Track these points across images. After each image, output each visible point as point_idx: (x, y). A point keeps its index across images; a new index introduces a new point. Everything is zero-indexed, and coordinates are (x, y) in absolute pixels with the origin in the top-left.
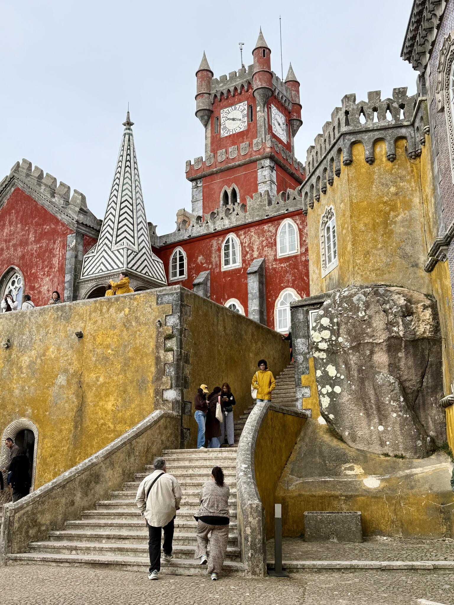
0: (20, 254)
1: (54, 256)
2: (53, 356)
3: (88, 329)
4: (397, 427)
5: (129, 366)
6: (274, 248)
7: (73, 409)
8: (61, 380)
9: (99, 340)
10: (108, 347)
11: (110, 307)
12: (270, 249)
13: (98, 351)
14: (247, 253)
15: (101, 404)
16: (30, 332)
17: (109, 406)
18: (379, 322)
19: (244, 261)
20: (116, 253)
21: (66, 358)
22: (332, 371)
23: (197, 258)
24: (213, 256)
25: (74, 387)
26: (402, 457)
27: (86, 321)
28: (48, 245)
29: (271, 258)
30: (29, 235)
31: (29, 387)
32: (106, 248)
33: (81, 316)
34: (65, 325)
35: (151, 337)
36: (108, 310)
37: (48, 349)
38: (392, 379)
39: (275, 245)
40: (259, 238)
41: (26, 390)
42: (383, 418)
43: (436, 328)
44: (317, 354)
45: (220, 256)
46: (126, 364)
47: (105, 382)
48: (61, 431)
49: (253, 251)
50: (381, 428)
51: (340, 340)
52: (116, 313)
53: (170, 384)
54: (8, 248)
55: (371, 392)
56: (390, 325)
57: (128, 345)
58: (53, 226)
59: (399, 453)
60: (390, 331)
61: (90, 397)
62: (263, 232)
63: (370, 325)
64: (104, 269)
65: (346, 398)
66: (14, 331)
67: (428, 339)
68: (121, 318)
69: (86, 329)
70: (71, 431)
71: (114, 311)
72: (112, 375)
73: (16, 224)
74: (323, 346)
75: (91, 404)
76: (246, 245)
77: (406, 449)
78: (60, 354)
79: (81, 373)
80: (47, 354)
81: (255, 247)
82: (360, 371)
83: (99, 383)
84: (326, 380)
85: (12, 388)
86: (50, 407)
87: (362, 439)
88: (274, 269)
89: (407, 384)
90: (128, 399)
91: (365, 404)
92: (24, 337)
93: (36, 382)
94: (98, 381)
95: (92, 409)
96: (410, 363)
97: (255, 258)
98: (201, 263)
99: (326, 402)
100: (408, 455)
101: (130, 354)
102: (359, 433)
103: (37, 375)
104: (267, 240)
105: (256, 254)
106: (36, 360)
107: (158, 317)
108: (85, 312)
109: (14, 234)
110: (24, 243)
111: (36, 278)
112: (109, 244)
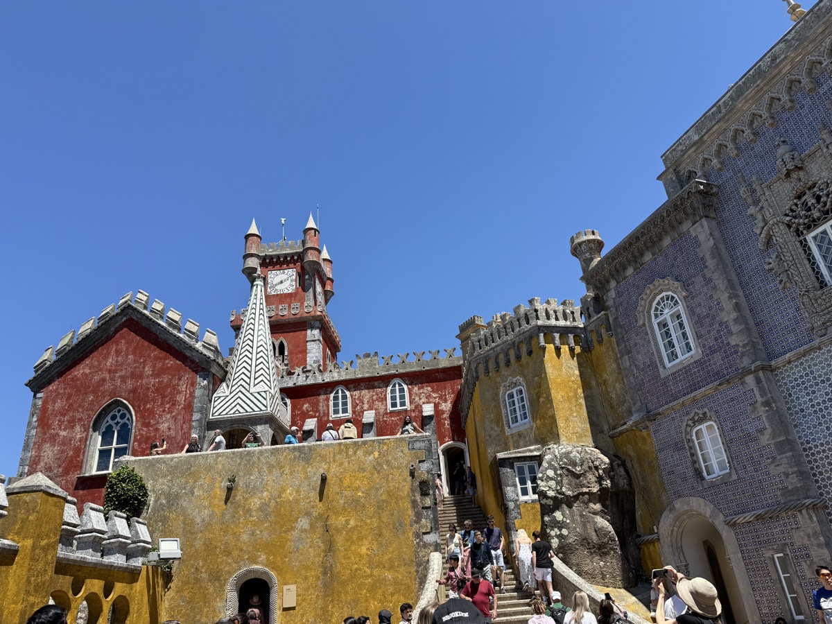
0: (130, 387)
1: (179, 392)
2: (291, 499)
3: (333, 472)
4: (615, 563)
5: (383, 509)
6: (384, 402)
7: (319, 555)
8: (303, 523)
9: (346, 482)
10: (357, 489)
11: (357, 449)
12: (381, 403)
13: (346, 493)
14: (357, 405)
15: (353, 547)
16: (259, 472)
18: (592, 476)
19: (354, 412)
20: (256, 395)
21: (308, 501)
22: (558, 516)
23: (302, 406)
24: (321, 405)
25: (320, 530)
27: (329, 463)
28: (170, 380)
29: (382, 411)
30: (144, 368)
31: (261, 532)
32: (243, 390)
33: (324, 458)
34: (304, 466)
35: (405, 480)
36: (355, 452)
37: (284, 490)
38: (606, 523)
39: (386, 400)
40: (369, 393)
41: (257, 534)
42: (603, 555)
43: (630, 482)
45: (328, 406)
46: (380, 506)
47: (357, 526)
48: (306, 578)
49: (363, 404)
50: (602, 564)
51: (564, 489)
52: (365, 456)
53: (429, 527)
54: (112, 379)
55: (594, 535)
56: (600, 479)
57: (381, 488)
60: (601, 484)
62: (374, 387)
63: (585, 477)
64: (242, 410)
65: (572, 539)
66: (238, 471)
67: (626, 491)
68: (370, 461)
69: (331, 470)
70: (319, 578)
71: (361, 454)
72: (364, 519)
73: (127, 356)
74: (551, 494)
75: (342, 549)
76: (356, 397)
78: (299, 495)
79: (326, 516)
80: (283, 496)
81: (366, 401)
82: (581, 516)
83: (349, 526)
84: (554, 523)
85: (238, 533)
86: (290, 553)
87: (587, 574)
88: (385, 422)
90: (384, 541)
91: (589, 544)
92: (252, 478)
93: (271, 526)
94: (348, 524)
95: (342, 554)
97: (366, 410)
98: (307, 410)
99: (555, 543)
101: (384, 497)
103: (272, 518)
104: (378, 395)
105: (366, 406)
106: (269, 502)
107: (411, 461)
108: (328, 454)
109: (122, 365)
110: (136, 376)
111: (152, 413)
112: (245, 385)
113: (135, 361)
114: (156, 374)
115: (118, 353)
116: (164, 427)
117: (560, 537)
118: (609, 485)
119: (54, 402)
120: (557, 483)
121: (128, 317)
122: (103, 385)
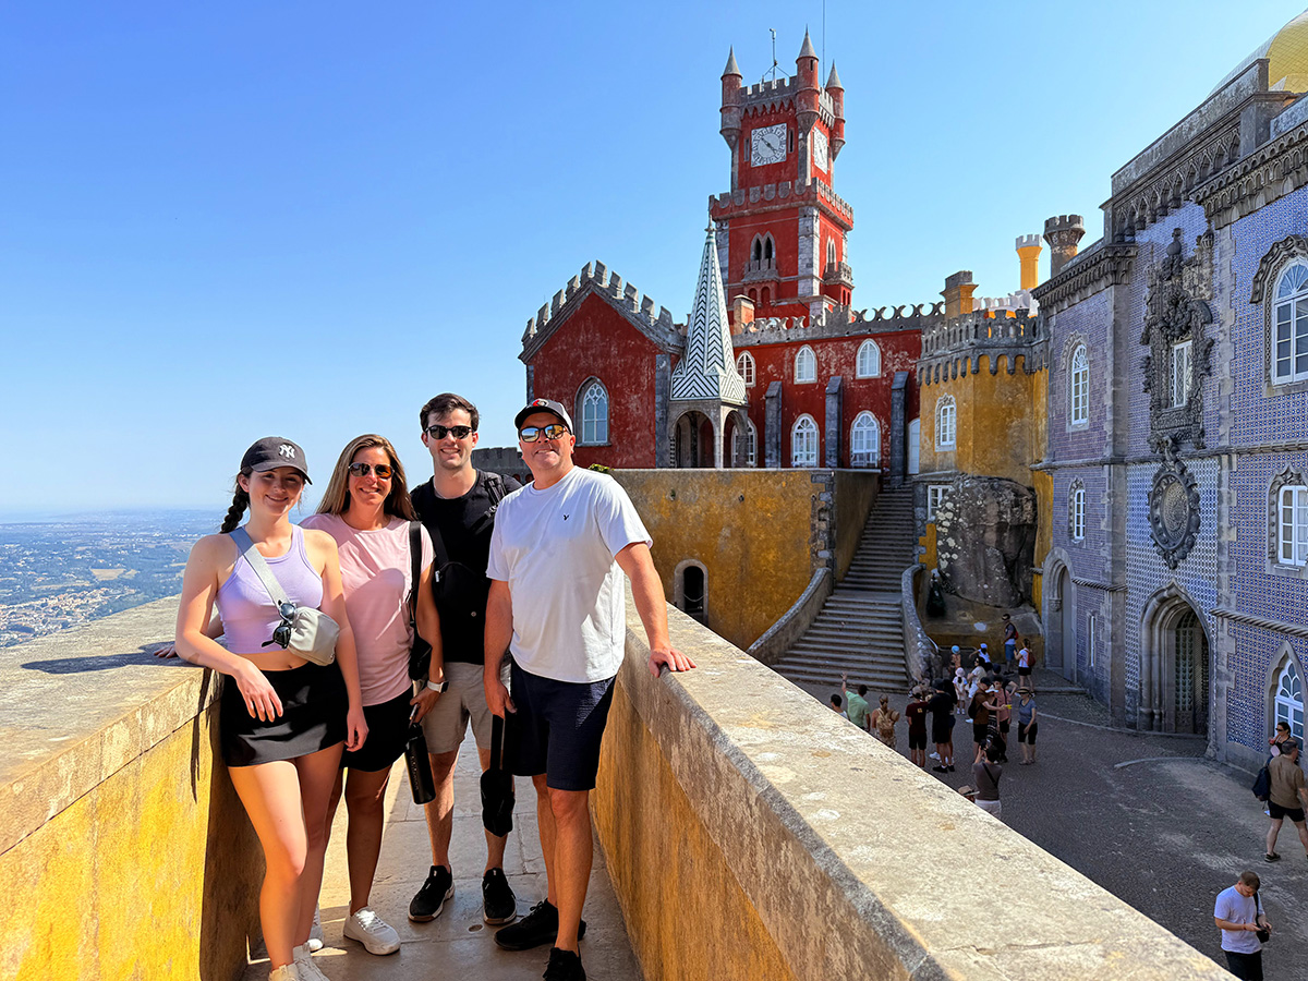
0: (601, 365)
1: (643, 374)
2: (717, 513)
4: (998, 587)
5: (787, 528)
6: (853, 367)
7: (738, 556)
8: (726, 532)
9: (759, 504)
10: (767, 511)
11: (768, 478)
12: (849, 368)
13: (759, 513)
14: (823, 368)
15: (763, 554)
16: (693, 490)
17: (770, 557)
18: (993, 510)
19: (819, 377)
20: (709, 378)
21: (729, 516)
22: (951, 542)
23: (767, 367)
24: (786, 366)
25: (738, 539)
26: (999, 607)
27: (746, 488)
28: (634, 361)
29: (850, 377)
30: (610, 347)
31: (696, 535)
32: (697, 372)
33: (741, 484)
34: (726, 489)
35: (806, 508)
36: (766, 481)
37: (712, 506)
38: (998, 552)
39: (855, 365)
40: (837, 354)
41: (693, 536)
42: (988, 579)
43: (1035, 519)
44: (940, 529)
45: (793, 369)
46: (785, 526)
47: (766, 539)
48: (728, 572)
49: (830, 367)
50: (986, 586)
51: (961, 520)
52: (774, 484)
53: (823, 546)
54: (586, 357)
55: (982, 562)
56: (1000, 513)
57: (786, 512)
58: (639, 342)
59: (998, 604)
60: (1001, 518)
61: (753, 548)
62: (842, 349)
63: (985, 511)
64: (697, 394)
65: (960, 564)
66: (678, 487)
67: (1028, 525)
68: (779, 490)
69: (747, 494)
70: (737, 572)
72: (772, 534)
73: (595, 332)
74: (947, 524)
75: (755, 554)
76: (823, 360)
77: (1002, 602)
78: (723, 511)
79: (743, 529)
80: (711, 510)
81: (833, 364)
82: (974, 544)
83: (760, 539)
84: (946, 548)
85: (680, 534)
86: (717, 553)
87: (970, 592)
88: (853, 391)
89: (1008, 556)
90: (787, 554)
91: (976, 569)
92: (688, 493)
93: (703, 531)
94: (759, 537)
95: (755, 557)
96: (1012, 541)
97: (833, 376)
98: (772, 372)
99: (944, 564)
100: (1004, 605)
101: (788, 519)
102: (969, 588)
103: (703, 526)
104: (846, 358)
105: (833, 371)
106: (701, 514)
107: (812, 493)
108: (745, 480)
109: (592, 342)
110: (606, 355)
111: (622, 394)
112: (699, 367)
113: (603, 340)
114: (621, 355)
115: (587, 332)
116: (632, 406)
117: (950, 560)
118: (1009, 520)
119: (544, 376)
120: (955, 514)
121: (590, 292)
122: (579, 362)
